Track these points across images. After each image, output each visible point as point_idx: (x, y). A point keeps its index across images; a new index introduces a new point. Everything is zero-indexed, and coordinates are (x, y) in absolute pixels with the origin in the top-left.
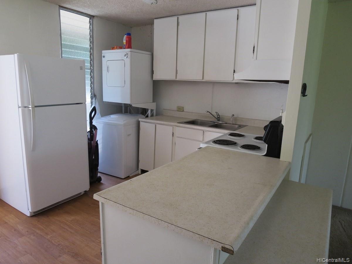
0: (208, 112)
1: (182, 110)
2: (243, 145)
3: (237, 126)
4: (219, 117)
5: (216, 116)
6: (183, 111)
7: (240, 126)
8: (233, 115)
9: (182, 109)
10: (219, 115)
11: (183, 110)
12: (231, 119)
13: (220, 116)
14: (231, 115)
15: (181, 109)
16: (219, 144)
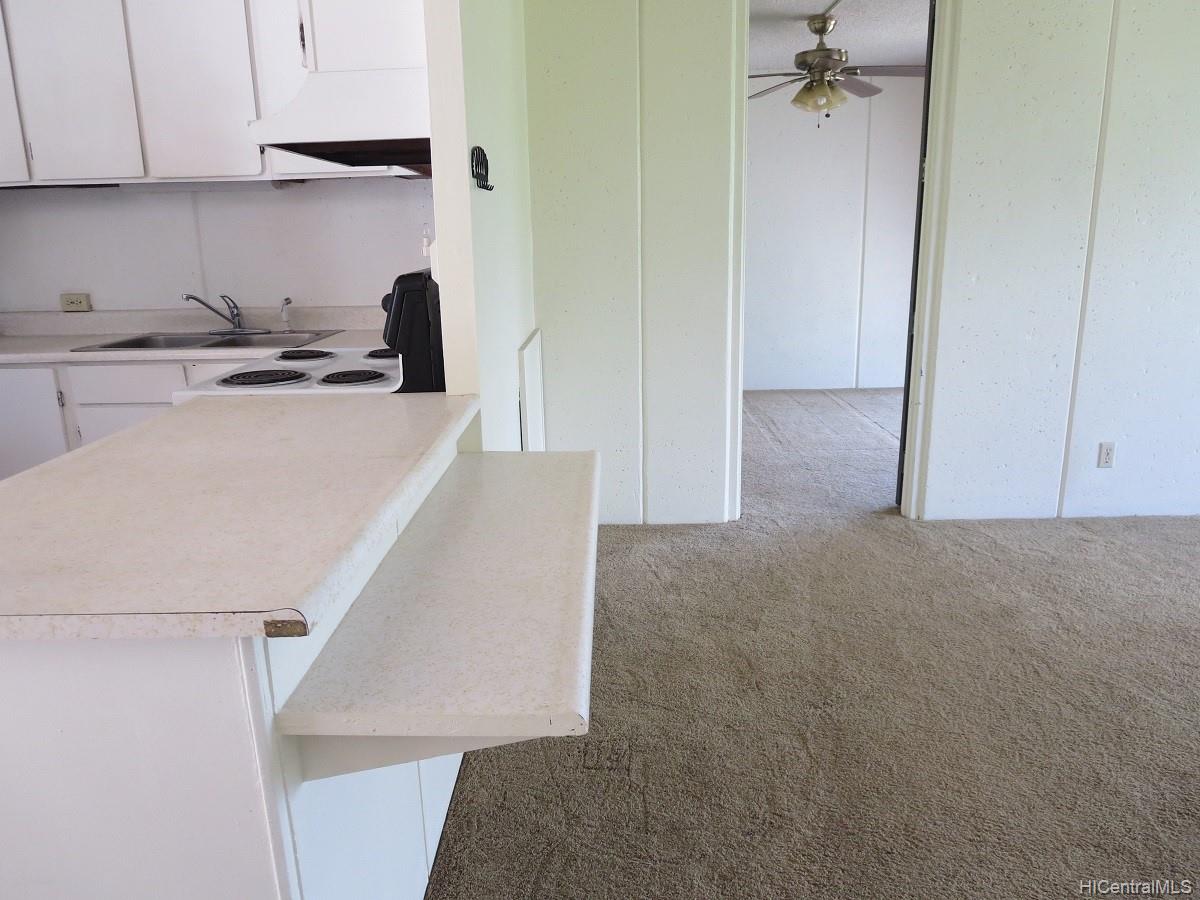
0: (189, 298)
1: (84, 306)
2: (328, 376)
3: (307, 336)
4: (238, 315)
5: (227, 313)
6: (90, 309)
7: (319, 335)
8: (288, 301)
9: (84, 303)
10: (236, 307)
11: (91, 307)
12: (284, 316)
13: (243, 312)
14: (278, 302)
15: (78, 304)
16: (243, 384)
